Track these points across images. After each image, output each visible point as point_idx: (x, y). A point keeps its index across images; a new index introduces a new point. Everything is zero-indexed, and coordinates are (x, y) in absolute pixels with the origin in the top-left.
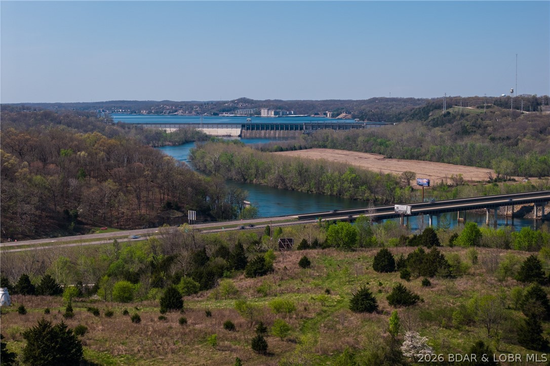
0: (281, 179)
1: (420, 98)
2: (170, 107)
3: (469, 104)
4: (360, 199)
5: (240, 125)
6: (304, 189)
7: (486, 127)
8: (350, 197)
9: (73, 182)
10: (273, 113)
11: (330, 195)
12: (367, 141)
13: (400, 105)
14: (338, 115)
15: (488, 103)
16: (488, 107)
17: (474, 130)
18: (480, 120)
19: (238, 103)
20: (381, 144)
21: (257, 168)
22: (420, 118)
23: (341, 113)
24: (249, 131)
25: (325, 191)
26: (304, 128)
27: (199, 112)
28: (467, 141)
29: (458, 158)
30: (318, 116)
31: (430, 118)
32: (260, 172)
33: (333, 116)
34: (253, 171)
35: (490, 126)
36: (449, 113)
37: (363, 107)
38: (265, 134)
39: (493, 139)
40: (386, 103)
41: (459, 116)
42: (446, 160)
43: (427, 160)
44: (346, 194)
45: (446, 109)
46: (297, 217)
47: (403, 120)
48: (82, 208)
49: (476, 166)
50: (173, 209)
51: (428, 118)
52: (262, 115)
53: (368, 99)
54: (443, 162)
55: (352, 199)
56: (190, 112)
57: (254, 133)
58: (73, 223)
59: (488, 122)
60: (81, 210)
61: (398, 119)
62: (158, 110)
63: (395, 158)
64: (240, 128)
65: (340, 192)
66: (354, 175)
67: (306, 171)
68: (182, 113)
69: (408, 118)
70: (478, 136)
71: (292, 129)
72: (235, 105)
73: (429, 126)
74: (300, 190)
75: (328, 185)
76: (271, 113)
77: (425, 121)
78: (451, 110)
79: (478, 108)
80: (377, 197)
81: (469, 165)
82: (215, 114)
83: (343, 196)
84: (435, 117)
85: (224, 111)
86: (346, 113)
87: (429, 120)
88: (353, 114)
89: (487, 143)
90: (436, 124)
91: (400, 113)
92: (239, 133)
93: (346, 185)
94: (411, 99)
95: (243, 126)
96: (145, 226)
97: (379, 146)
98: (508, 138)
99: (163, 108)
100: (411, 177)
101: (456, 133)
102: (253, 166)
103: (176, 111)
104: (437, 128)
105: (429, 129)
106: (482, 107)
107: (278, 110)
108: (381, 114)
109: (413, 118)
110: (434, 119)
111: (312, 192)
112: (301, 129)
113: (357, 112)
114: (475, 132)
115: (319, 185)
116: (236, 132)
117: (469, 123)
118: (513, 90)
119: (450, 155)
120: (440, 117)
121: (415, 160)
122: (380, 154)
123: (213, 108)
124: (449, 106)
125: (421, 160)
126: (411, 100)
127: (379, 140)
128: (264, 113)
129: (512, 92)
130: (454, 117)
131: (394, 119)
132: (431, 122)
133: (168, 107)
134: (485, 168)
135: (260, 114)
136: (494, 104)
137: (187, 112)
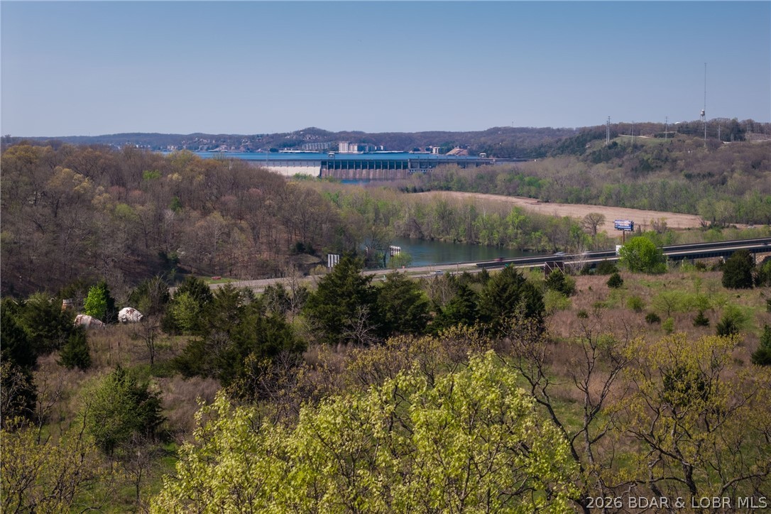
0: (416, 225)
1: (560, 127)
2: (209, 141)
3: (641, 131)
4: (533, 250)
5: (320, 162)
6: (450, 237)
7: (675, 161)
8: (519, 247)
9: (169, 214)
10: (356, 148)
11: (488, 245)
12: (510, 181)
13: (533, 137)
14: (449, 150)
15: (668, 131)
16: (670, 136)
17: (659, 165)
18: (665, 151)
19: (304, 135)
20: (530, 184)
21: (377, 212)
22: (573, 152)
23: (453, 148)
24: (332, 171)
25: (481, 241)
26: (409, 166)
27: (250, 147)
28: (654, 178)
29: (645, 201)
30: (419, 152)
31: (588, 152)
32: (381, 216)
33: (441, 152)
34: (371, 215)
35: (681, 160)
36: (615, 144)
37: (483, 139)
38: (355, 174)
39: (689, 176)
40: (513, 134)
41: (631, 148)
42: (628, 204)
43: (599, 204)
44: (511, 243)
45: (610, 139)
46: (475, 264)
47: (548, 154)
48: (183, 251)
49: (672, 212)
50: (306, 253)
51: (585, 150)
52: (341, 151)
53: (486, 130)
54: (624, 206)
55: (520, 250)
56: (237, 148)
57: (339, 173)
58: (173, 270)
59: (675, 154)
60: (183, 253)
61: (540, 153)
62: (191, 145)
63: (554, 202)
64: (318, 166)
65: (502, 242)
66: (522, 217)
67: (451, 214)
68: (226, 148)
69: (555, 153)
70: (667, 173)
71: (391, 167)
72: (301, 138)
73: (588, 162)
74: (442, 240)
75: (484, 231)
76: (353, 149)
77: (580, 155)
78: (618, 140)
79: (656, 136)
80: (557, 247)
81: (661, 211)
82: (273, 150)
83: (507, 246)
84: (595, 150)
85: (285, 145)
86: (460, 147)
87: (587, 154)
88: (470, 149)
89: (681, 181)
90: (597, 158)
91: (542, 146)
92: (317, 173)
93: (511, 231)
94: (548, 129)
95: (323, 163)
96: (269, 275)
97: (528, 188)
98: (710, 175)
99: (200, 143)
100: (598, 222)
101: (633, 169)
102: (370, 208)
103: (217, 147)
104: (602, 164)
105: (589, 166)
106: (662, 136)
107: (363, 144)
108: (512, 148)
109: (562, 151)
110: (594, 153)
111: (461, 241)
112: (405, 167)
113: (475, 145)
114: (661, 167)
115: (471, 232)
116: (314, 171)
117: (649, 155)
118: (704, 112)
119: (633, 197)
120: (604, 149)
121: (583, 205)
122: (530, 197)
123: (269, 143)
124: (614, 135)
125: (591, 204)
126: (548, 131)
127: (527, 179)
128: (343, 148)
129: (704, 115)
130: (624, 149)
131: (534, 154)
132: (590, 157)
133: (205, 141)
134: (685, 213)
135: (338, 149)
136: (679, 131)
137: (233, 148)
